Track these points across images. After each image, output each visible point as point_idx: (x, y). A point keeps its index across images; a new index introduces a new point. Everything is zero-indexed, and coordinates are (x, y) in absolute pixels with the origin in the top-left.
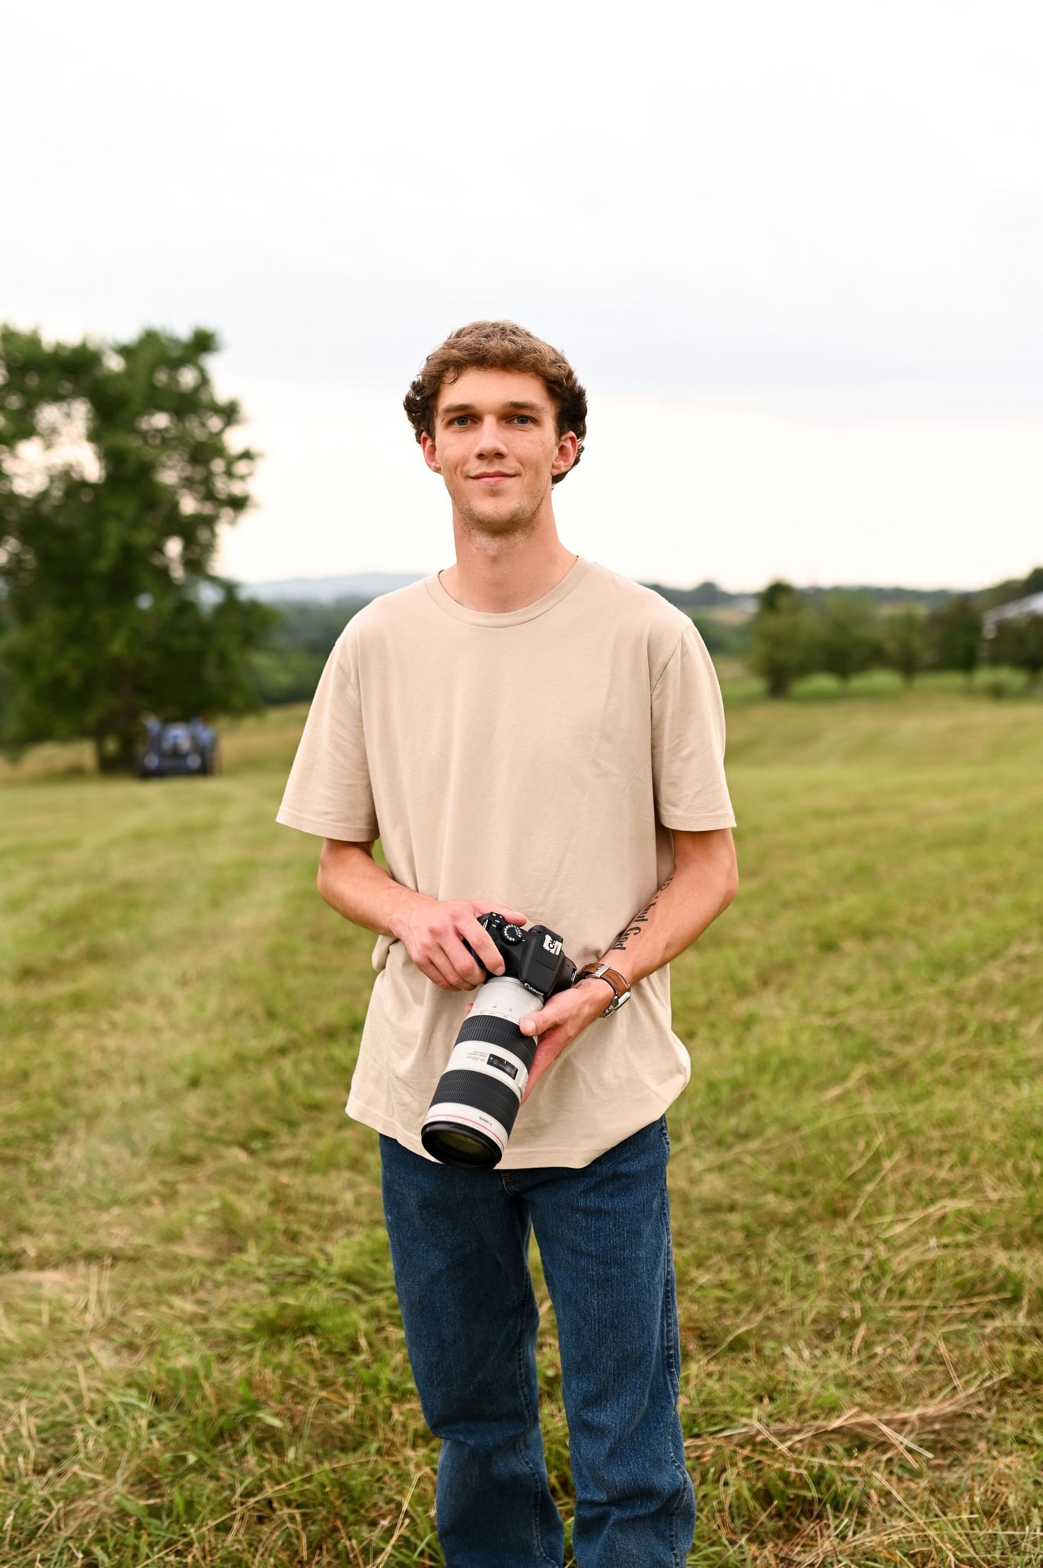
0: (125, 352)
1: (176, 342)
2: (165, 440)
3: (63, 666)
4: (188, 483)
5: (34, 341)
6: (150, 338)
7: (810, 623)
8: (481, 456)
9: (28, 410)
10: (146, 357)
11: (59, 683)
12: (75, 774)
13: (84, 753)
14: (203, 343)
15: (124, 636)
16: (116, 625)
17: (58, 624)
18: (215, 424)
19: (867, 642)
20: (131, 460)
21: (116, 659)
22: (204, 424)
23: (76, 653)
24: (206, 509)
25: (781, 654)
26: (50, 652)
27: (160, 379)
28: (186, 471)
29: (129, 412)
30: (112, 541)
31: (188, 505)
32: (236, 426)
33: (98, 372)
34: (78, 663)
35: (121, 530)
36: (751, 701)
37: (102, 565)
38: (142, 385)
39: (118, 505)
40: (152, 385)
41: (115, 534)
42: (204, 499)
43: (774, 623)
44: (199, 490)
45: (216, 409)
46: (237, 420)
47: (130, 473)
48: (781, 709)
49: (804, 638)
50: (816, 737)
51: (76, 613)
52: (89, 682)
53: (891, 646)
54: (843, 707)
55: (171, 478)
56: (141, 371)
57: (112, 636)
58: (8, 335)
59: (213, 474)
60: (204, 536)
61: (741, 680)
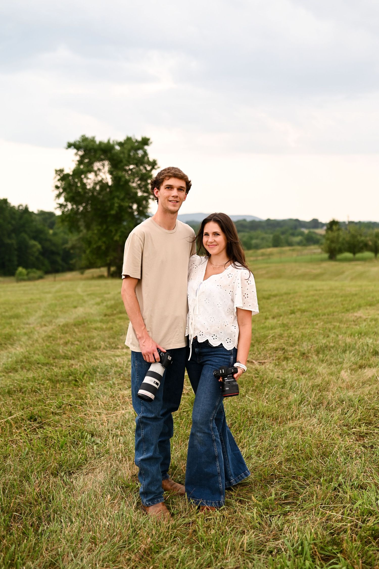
0: (120, 144)
1: (137, 141)
2: (134, 174)
3: (100, 243)
4: (139, 187)
5: (93, 140)
6: (129, 139)
7: (344, 235)
8: (173, 196)
9: (91, 164)
10: (127, 146)
11: (99, 248)
12: (101, 277)
13: (104, 271)
14: (145, 142)
15: (119, 234)
16: (116, 231)
17: (99, 230)
18: (149, 168)
19: (362, 241)
20: (123, 179)
21: (116, 241)
22: (145, 168)
23: (104, 239)
24: (145, 194)
25: (333, 245)
26: (96, 238)
27: (132, 154)
28: (139, 182)
29: (122, 164)
30: (116, 205)
31: (140, 194)
32: (155, 169)
33: (113, 152)
34: (104, 242)
35: (119, 201)
36: (322, 260)
37: (113, 212)
38: (126, 156)
39: (118, 194)
40: (129, 155)
41: (117, 203)
42: (144, 192)
43: (331, 234)
44: (143, 189)
45: (149, 163)
46: (156, 167)
47: (122, 183)
48: (333, 263)
49: (341, 239)
50: (343, 272)
51: (105, 227)
52: (107, 248)
53: (370, 243)
54: (353, 263)
55: (134, 185)
56: (126, 151)
57: (115, 235)
58: (84, 139)
59: (148, 184)
60: (144, 202)
61: (321, 253)
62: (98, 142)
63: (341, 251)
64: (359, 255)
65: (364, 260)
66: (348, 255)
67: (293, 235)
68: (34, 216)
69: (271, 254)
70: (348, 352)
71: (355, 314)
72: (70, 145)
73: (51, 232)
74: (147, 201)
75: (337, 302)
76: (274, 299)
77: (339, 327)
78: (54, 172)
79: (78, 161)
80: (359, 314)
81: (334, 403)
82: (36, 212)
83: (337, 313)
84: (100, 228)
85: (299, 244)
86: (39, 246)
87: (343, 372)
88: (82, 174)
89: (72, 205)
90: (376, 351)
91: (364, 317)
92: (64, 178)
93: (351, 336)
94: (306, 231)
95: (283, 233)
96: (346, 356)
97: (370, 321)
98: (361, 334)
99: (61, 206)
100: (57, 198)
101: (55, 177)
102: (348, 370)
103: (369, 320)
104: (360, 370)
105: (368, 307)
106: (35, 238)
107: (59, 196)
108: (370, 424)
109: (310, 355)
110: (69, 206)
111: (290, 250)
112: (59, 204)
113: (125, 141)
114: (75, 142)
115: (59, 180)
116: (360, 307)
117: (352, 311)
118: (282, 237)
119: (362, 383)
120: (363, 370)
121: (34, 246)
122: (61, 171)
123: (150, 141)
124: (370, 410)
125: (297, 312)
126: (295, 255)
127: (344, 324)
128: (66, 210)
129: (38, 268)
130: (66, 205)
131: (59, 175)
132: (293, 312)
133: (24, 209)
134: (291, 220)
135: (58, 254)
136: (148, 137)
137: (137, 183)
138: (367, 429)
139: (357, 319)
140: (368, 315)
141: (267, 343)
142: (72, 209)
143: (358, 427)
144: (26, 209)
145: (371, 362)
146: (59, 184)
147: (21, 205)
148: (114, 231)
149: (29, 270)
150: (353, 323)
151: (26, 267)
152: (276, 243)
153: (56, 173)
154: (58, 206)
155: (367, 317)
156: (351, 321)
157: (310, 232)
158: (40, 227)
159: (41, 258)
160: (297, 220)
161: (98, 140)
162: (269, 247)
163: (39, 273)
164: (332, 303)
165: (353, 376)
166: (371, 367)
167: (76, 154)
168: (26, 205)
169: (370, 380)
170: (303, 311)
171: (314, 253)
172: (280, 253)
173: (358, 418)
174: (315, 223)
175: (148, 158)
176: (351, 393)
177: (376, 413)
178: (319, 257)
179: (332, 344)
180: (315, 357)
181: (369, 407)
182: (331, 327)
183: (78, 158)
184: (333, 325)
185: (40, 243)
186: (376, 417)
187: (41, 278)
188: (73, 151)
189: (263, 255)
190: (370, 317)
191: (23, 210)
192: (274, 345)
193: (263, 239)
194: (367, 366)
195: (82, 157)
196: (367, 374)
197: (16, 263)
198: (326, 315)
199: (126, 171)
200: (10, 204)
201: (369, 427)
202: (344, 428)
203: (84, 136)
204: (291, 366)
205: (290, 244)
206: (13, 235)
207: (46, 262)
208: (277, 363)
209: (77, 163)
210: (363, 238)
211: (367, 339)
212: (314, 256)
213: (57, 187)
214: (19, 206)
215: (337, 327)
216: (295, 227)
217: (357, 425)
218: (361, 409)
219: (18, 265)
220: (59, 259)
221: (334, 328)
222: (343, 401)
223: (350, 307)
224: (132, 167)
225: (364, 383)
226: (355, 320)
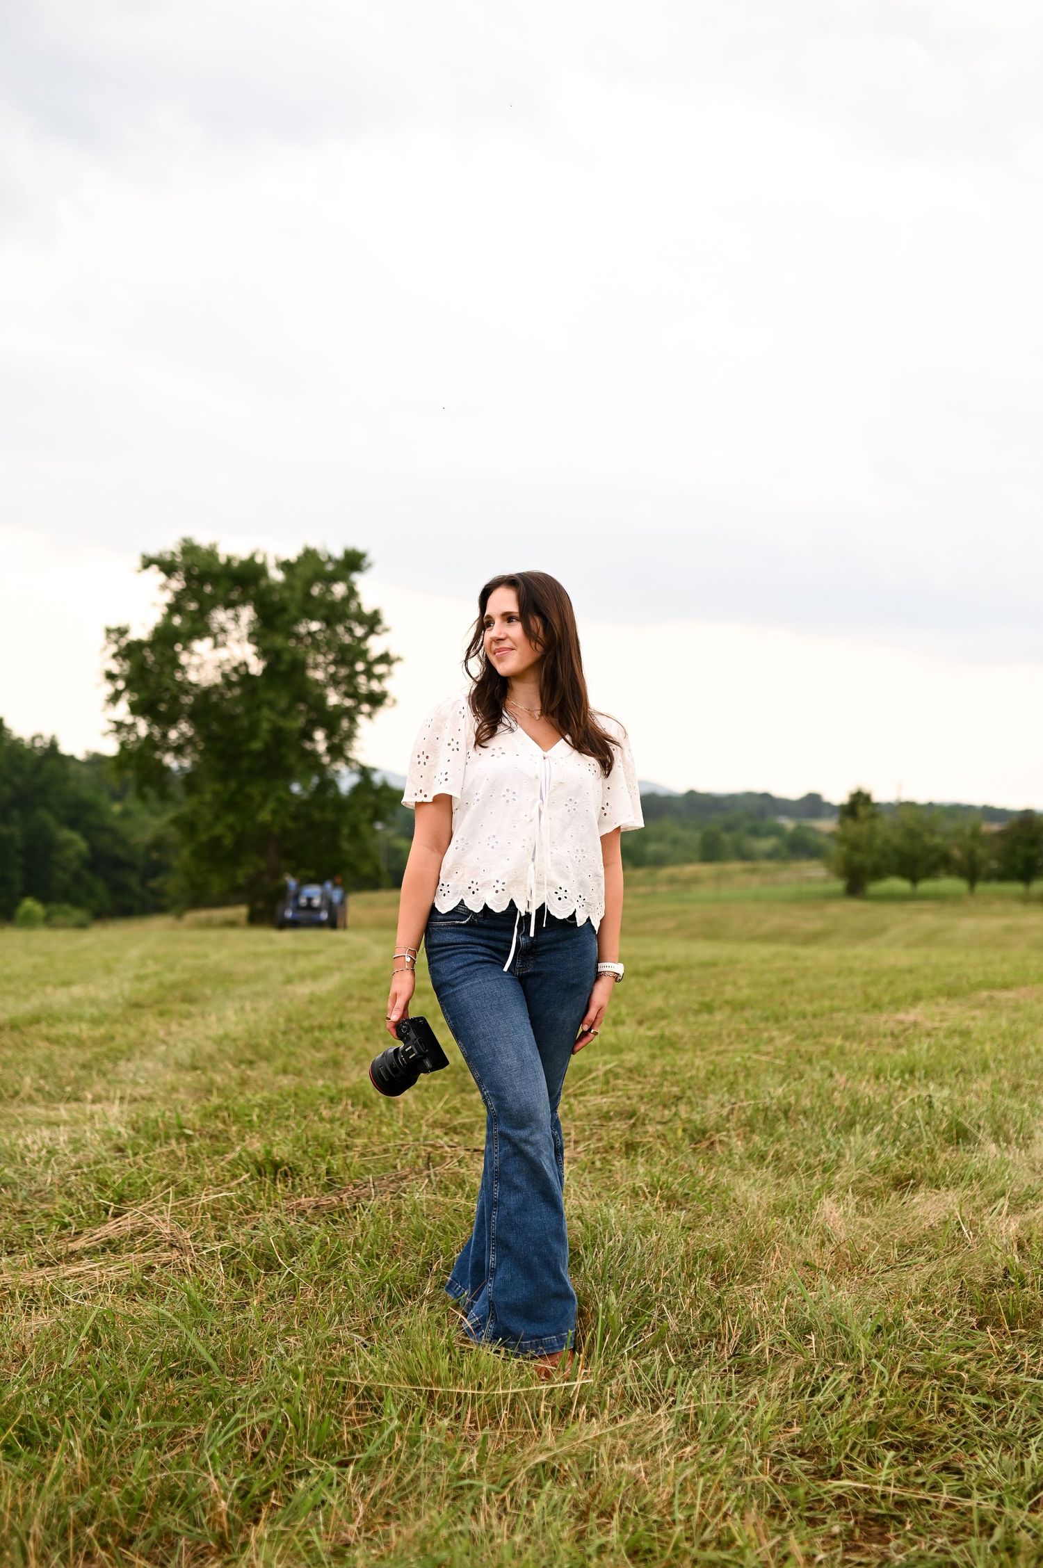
0: (286, 566)
1: (330, 559)
2: (315, 642)
3: (219, 829)
4: (334, 680)
5: (212, 554)
6: (309, 555)
7: (887, 831)
9: (204, 613)
10: (305, 571)
11: (216, 842)
12: (231, 924)
13: (242, 911)
14: (353, 562)
15: (271, 805)
16: (265, 796)
17: (216, 794)
18: (359, 631)
19: (935, 849)
20: (287, 657)
21: (264, 826)
22: (350, 631)
23: (231, 819)
24: (349, 703)
25: (858, 858)
26: (209, 817)
27: (316, 590)
28: (332, 669)
29: (286, 617)
30: (265, 726)
31: (333, 698)
32: (378, 634)
33: (263, 583)
34: (231, 827)
35: (273, 716)
36: (829, 897)
37: (256, 745)
38: (299, 595)
39: (271, 695)
40: (308, 596)
41: (269, 720)
42: (347, 695)
43: (853, 828)
44: (343, 688)
45: (361, 618)
46: (379, 628)
47: (283, 667)
48: (856, 905)
49: (878, 842)
50: (882, 930)
51: (233, 785)
52: (240, 844)
53: (957, 854)
54: (912, 906)
55: (319, 675)
56: (298, 584)
57: (260, 807)
58: (189, 549)
59: (356, 674)
60: (345, 724)
61: (826, 880)
62: (222, 560)
63: (878, 873)
64: (926, 886)
65: (940, 898)
66: (898, 885)
67: (756, 832)
68: (72, 768)
69: (694, 881)
70: (858, 1128)
71: (901, 1016)
72: (148, 563)
73: (117, 808)
74: (353, 720)
75: (852, 987)
76: (662, 977)
77: (842, 1052)
78: (103, 634)
79: (169, 606)
80: (910, 1015)
81: (767, 1341)
82: (80, 755)
83: (841, 1014)
84: (218, 786)
85: (771, 856)
86: (82, 845)
87: (827, 1205)
88: (176, 641)
89: (149, 726)
90: (958, 1124)
91: (929, 1025)
92: (130, 652)
93: (877, 1077)
94: (789, 824)
95: (729, 828)
96: (848, 1142)
97: (946, 1037)
98: (912, 1072)
99: (119, 726)
100: (111, 705)
101: (105, 649)
102: (850, 1196)
103: (941, 1034)
104: (894, 1195)
105: (942, 1000)
106: (72, 824)
107: (115, 698)
108: (919, 1448)
109: (722, 1136)
110: (143, 728)
111: (744, 871)
112: (115, 722)
113: (299, 559)
114: (161, 555)
115: (115, 656)
116: (917, 998)
117: (892, 1008)
118: (726, 838)
119: (902, 1246)
120: (906, 1198)
121: (69, 843)
122: (122, 632)
123: (368, 559)
124: (924, 1376)
125: (720, 1008)
126: (755, 881)
127: (861, 1042)
128: (132, 738)
129: (77, 903)
130: (134, 725)
131: (116, 642)
132: (708, 1008)
133: (47, 746)
134: (750, 796)
135: (130, 866)
136: (361, 548)
137: (326, 669)
138: (904, 1482)
139: (905, 1030)
140: (941, 1021)
141: (583, 1094)
142: (149, 737)
143: (862, 1470)
144: (53, 746)
145: (940, 1164)
146: (115, 667)
147: (41, 737)
148: (258, 798)
149: (53, 907)
150: (889, 1039)
151: (44, 899)
152: (711, 852)
153: (108, 637)
154: (112, 726)
155: (937, 1024)
156: (885, 1036)
157: (799, 828)
158: (87, 793)
159: (87, 876)
160: (766, 796)
161: (223, 553)
162: (689, 861)
163: (79, 915)
164: (834, 987)
165: (868, 1221)
166: (937, 1187)
167: (164, 587)
168: (53, 737)
169: (930, 1237)
170: (738, 1006)
171: (809, 880)
172: (718, 878)
173: (865, 1418)
174: (813, 804)
175: (359, 605)
176: (843, 1297)
177: (950, 1394)
178: (821, 888)
179: (806, 1103)
180: (738, 1145)
181: (919, 1367)
182: (817, 1049)
183: (168, 597)
184: (824, 1044)
185: (86, 836)
186: (951, 1412)
187: (82, 926)
188: (155, 576)
189: (672, 881)
190: (945, 1025)
191: (45, 749)
192: (605, 1102)
193: (675, 842)
194: (926, 1181)
195: (179, 596)
196: (920, 1212)
197: (19, 887)
198: (809, 1017)
199: (299, 638)
200: (10, 731)
201: (913, 1469)
202: (797, 1465)
203: (191, 539)
204: (641, 1173)
205: (744, 855)
206: (16, 814)
207: (100, 887)
208: (598, 1164)
209: (165, 610)
210: (937, 840)
211: (932, 1086)
212: (806, 888)
213: (111, 676)
214: (33, 739)
215: (834, 1051)
216: (762, 813)
217: (860, 1452)
218: (881, 1373)
219: (25, 894)
220: (133, 880)
221: (825, 1054)
222: (809, 1329)
223: (886, 999)
224: (315, 626)
225: (906, 1248)
226: (896, 1032)
